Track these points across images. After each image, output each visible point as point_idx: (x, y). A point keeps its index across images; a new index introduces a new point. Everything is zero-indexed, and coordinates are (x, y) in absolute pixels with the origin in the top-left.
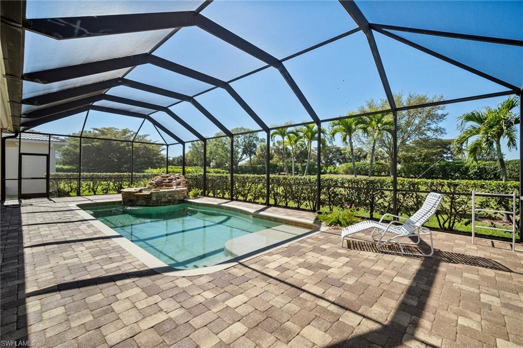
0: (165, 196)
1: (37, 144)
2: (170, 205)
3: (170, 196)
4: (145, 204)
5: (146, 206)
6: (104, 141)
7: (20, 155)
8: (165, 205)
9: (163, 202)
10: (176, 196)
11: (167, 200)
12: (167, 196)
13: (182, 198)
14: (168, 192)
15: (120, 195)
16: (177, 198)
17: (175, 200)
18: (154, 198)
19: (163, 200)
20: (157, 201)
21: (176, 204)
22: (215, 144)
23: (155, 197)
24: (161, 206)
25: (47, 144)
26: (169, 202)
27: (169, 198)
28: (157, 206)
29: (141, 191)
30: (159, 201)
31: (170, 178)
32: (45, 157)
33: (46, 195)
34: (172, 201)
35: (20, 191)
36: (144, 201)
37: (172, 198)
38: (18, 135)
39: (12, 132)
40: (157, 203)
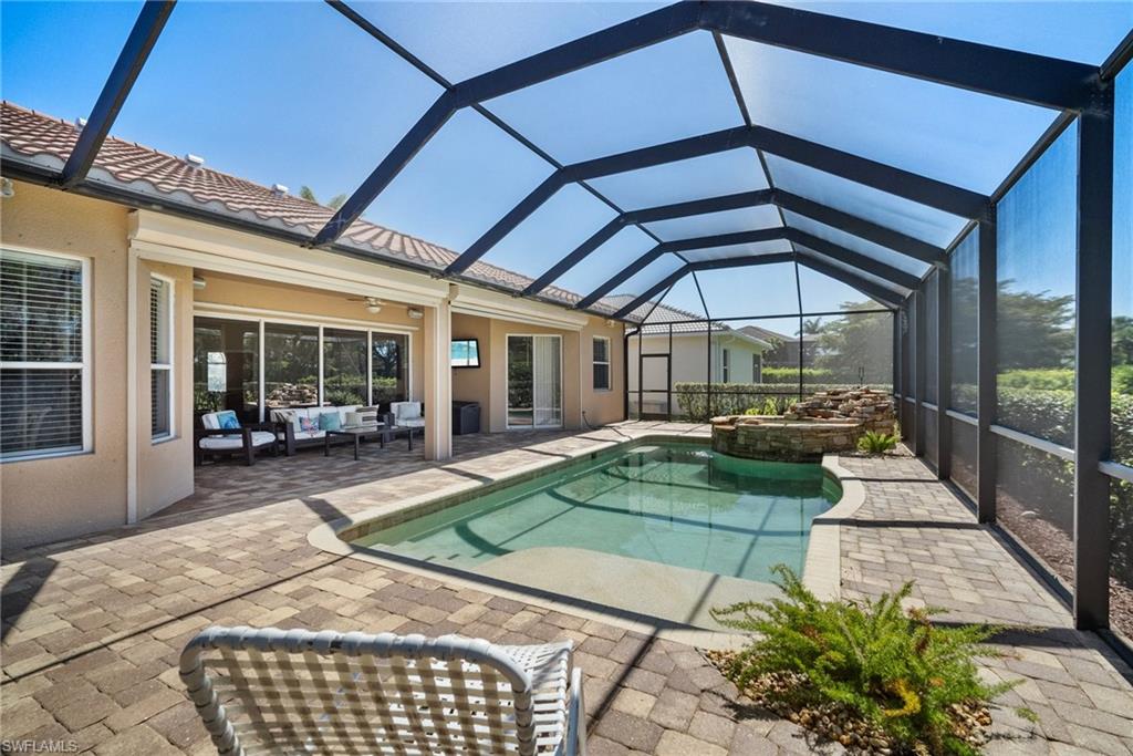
0: (764, 439)
1: (697, 337)
2: (776, 460)
3: (776, 439)
4: (726, 450)
5: (727, 454)
7: (641, 356)
8: (763, 460)
9: (759, 452)
10: (793, 441)
11: (767, 448)
12: (768, 438)
14: (771, 428)
15: (710, 428)
16: (800, 448)
17: (791, 452)
18: (741, 440)
19: (760, 446)
20: (746, 447)
21: (792, 461)
23: (742, 438)
24: (754, 459)
25: (666, 338)
26: (773, 454)
27: (774, 444)
28: (747, 458)
29: (731, 422)
30: (751, 448)
31: (840, 396)
32: (666, 358)
33: (667, 417)
34: (783, 452)
35: (641, 409)
36: (726, 444)
37: (781, 445)
38: (639, 325)
39: (633, 327)
40: (746, 452)
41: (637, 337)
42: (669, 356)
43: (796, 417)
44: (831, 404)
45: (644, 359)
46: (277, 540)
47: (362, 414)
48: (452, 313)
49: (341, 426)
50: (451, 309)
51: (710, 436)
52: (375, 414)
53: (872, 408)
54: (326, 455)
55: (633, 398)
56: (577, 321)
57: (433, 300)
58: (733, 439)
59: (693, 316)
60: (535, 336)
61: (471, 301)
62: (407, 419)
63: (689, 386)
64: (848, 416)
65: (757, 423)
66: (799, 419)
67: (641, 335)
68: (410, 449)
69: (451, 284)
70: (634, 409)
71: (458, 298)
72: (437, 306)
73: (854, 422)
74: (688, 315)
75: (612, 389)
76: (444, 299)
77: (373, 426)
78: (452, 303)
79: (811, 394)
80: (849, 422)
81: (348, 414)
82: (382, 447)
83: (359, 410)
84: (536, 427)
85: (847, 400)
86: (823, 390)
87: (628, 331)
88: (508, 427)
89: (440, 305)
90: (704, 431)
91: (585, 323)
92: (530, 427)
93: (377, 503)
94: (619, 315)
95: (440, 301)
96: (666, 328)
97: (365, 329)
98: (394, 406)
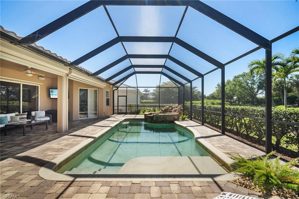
0: (160, 118)
1: (124, 91)
3: (163, 118)
4: (150, 121)
5: (151, 123)
6: (166, 88)
8: (160, 123)
10: (167, 118)
11: (161, 120)
12: (162, 118)
13: (172, 120)
14: (162, 115)
15: (144, 116)
16: (169, 120)
17: (167, 121)
18: (155, 119)
19: (159, 120)
21: (167, 123)
22: (234, 84)
24: (158, 123)
25: (125, 91)
26: (163, 122)
27: (163, 119)
29: (151, 114)
31: (172, 107)
32: (125, 97)
33: (126, 113)
34: (165, 121)
35: (118, 111)
36: (150, 120)
37: (165, 119)
38: (118, 88)
39: (116, 88)
40: (156, 122)
41: (117, 91)
42: (126, 96)
43: (163, 112)
44: (171, 109)
45: (119, 97)
46: (23, 181)
47: (19, 117)
48: (69, 79)
49: (9, 122)
50: (68, 78)
51: (144, 118)
52: (26, 116)
53: (180, 110)
54: (5, 135)
55: (116, 108)
56: (103, 85)
57: (62, 74)
58: (152, 118)
59: (128, 86)
60: (89, 89)
61: (75, 75)
62: (40, 118)
63: (131, 105)
64: (176, 111)
65: (158, 114)
66: (164, 113)
67: (118, 90)
68: (47, 129)
69: (70, 69)
70: (116, 111)
71: (71, 74)
72: (64, 76)
73: (177, 113)
74: (127, 85)
75: (110, 105)
76: (66, 74)
77: (25, 121)
78: (69, 76)
79: (165, 107)
80: (176, 113)
81: (11, 117)
82: (32, 129)
83: (16, 115)
84: (89, 118)
85: (174, 108)
86: (167, 105)
87: (114, 89)
88: (79, 118)
89: (65, 75)
90: (141, 116)
91: (105, 86)
92: (87, 118)
93: (57, 153)
94: (114, 85)
95: (65, 74)
96: (126, 89)
97: (19, 83)
98: (33, 113)
